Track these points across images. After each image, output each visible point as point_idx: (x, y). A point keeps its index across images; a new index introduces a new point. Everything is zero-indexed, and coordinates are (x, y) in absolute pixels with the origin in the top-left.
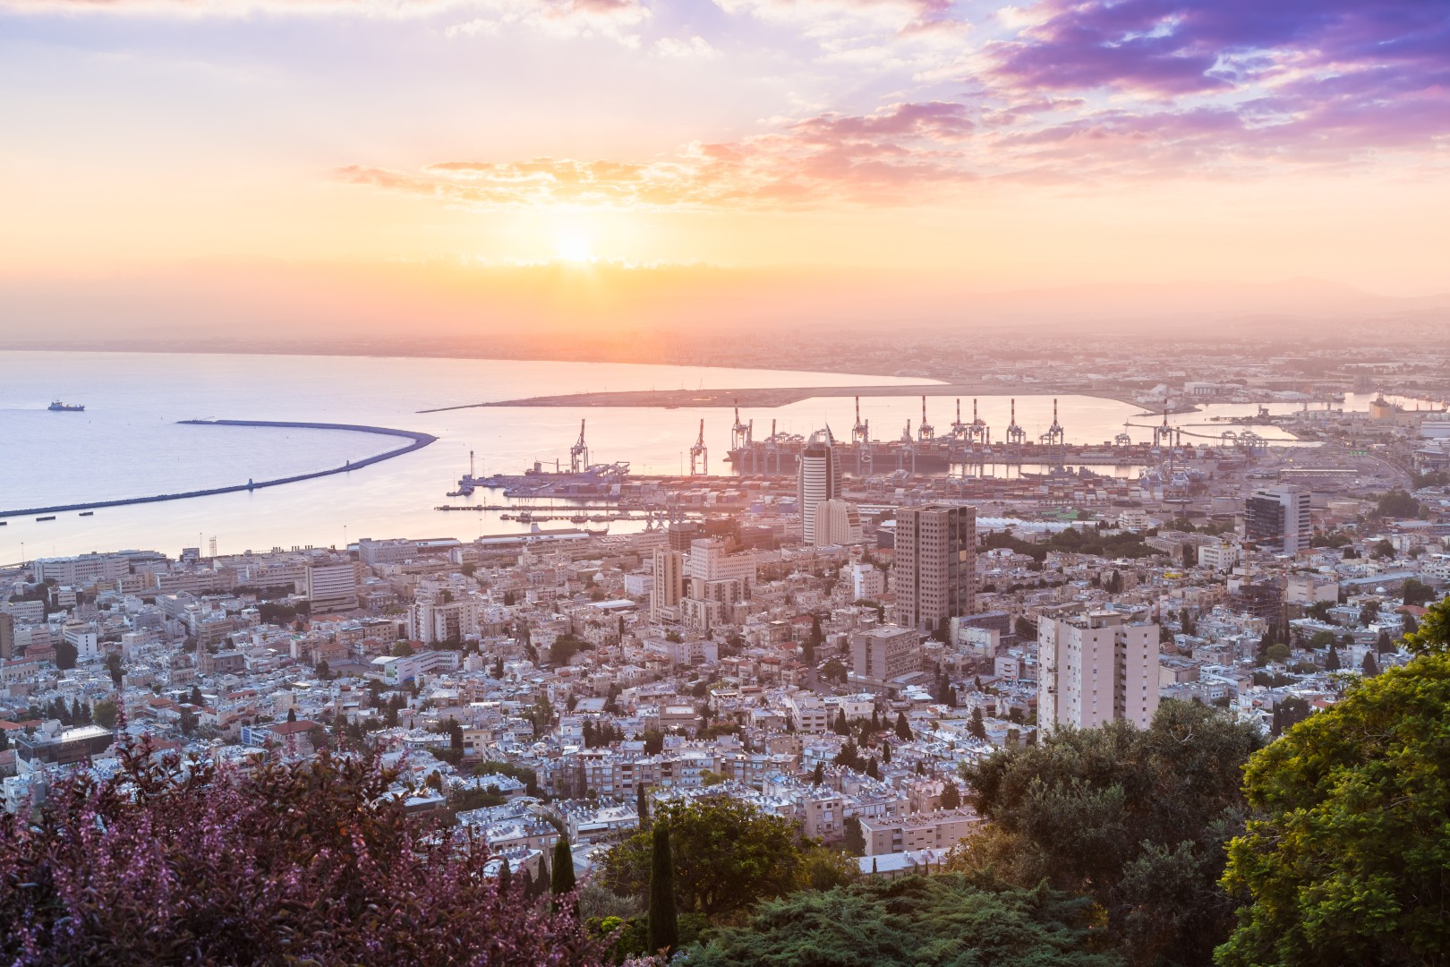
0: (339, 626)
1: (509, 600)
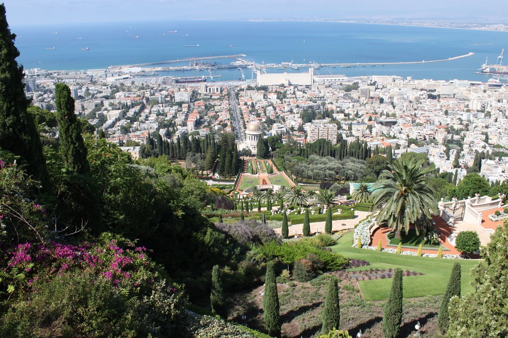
0: (452, 102)
1: (499, 101)
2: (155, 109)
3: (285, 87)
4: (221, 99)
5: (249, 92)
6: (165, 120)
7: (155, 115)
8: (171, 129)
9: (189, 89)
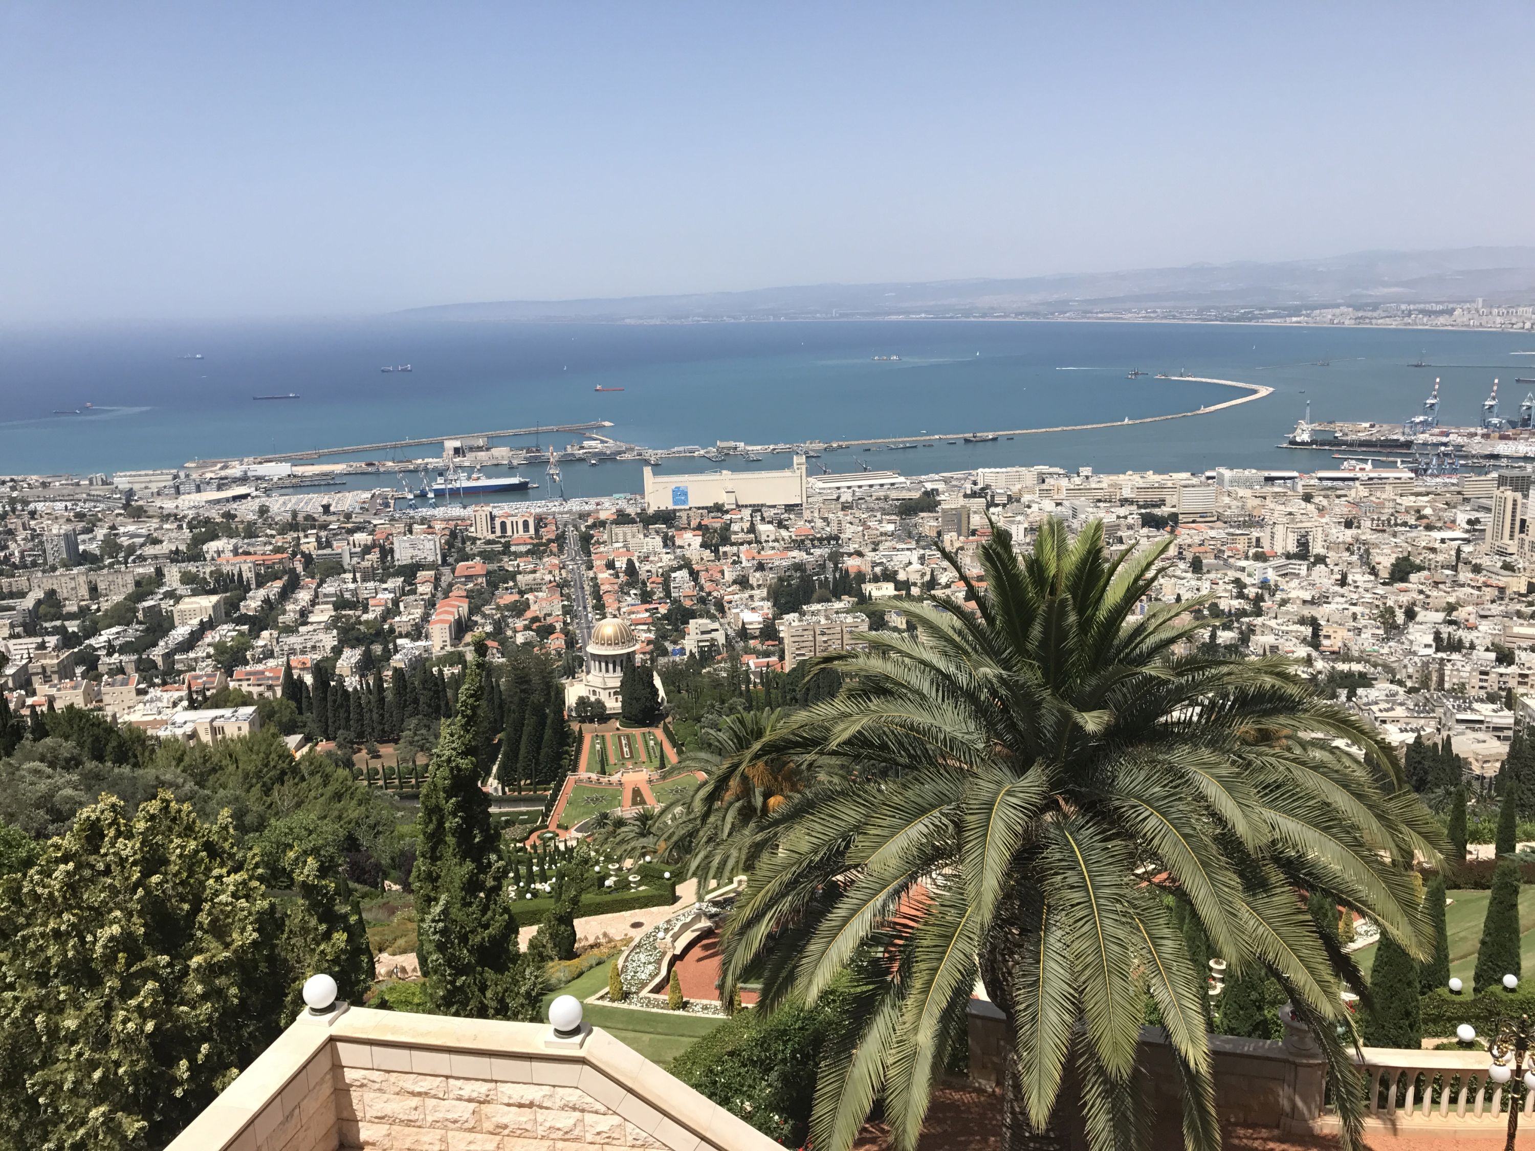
0: (1211, 534)
1: (1349, 524)
2: (330, 588)
3: (727, 512)
4: (537, 551)
5: (619, 530)
6: (360, 623)
7: (330, 606)
8: (377, 649)
9: (438, 526)
